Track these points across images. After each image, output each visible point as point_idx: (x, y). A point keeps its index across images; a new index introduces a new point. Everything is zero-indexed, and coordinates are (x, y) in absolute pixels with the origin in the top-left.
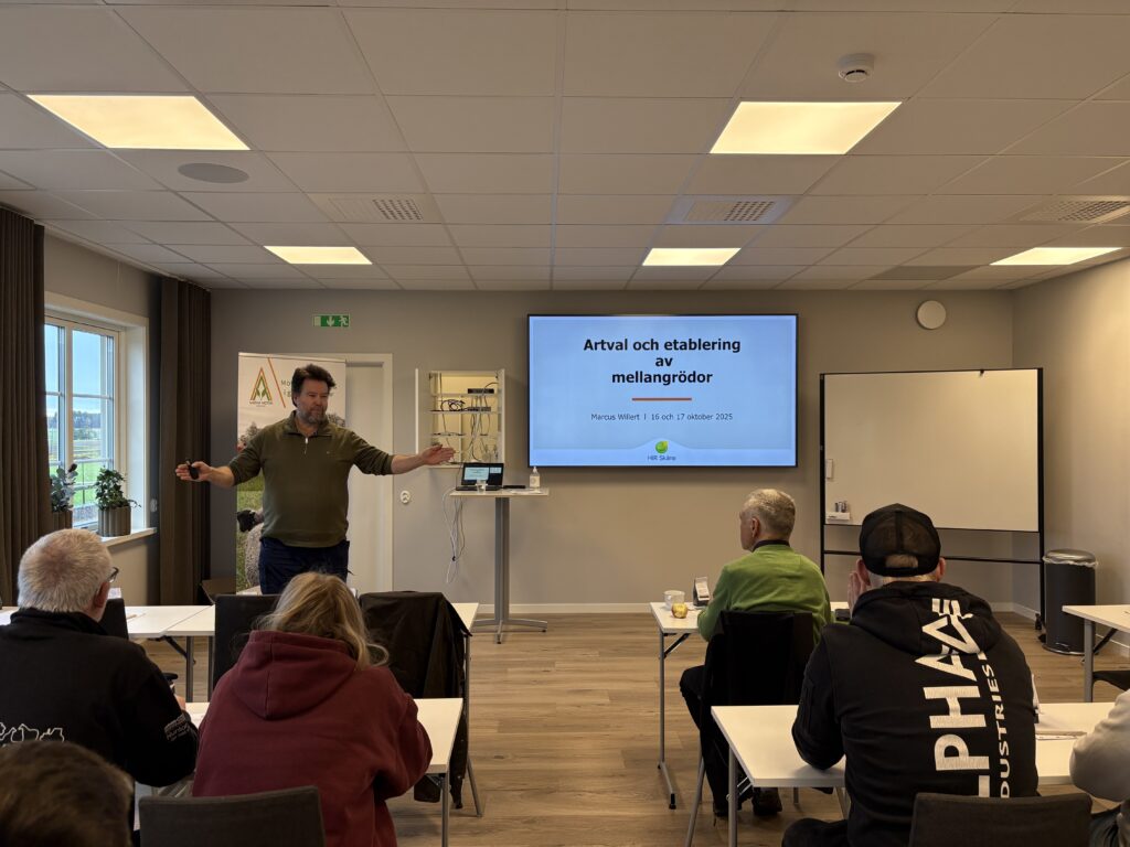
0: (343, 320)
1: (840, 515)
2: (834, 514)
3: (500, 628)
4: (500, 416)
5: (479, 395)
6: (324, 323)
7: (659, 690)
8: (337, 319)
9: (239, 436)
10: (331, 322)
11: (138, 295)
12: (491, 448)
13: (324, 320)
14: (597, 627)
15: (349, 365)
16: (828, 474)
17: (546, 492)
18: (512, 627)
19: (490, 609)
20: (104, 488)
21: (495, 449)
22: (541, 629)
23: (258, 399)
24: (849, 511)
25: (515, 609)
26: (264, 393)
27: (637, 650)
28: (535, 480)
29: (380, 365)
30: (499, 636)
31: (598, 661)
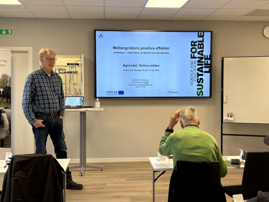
0: (10, 32)
1: (230, 119)
2: (227, 118)
3: (82, 169)
4: (82, 75)
5: (72, 66)
7: (152, 195)
8: (7, 31)
10: (4, 32)
12: (78, 90)
14: (125, 168)
15: (12, 52)
16: (225, 101)
17: (102, 109)
18: (87, 169)
19: (78, 161)
21: (80, 90)
22: (101, 169)
24: (233, 117)
25: (89, 161)
27: (142, 178)
28: (98, 104)
29: (27, 52)
30: (81, 173)
31: (125, 183)
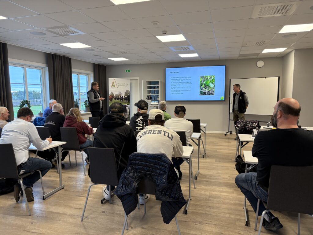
0: (130, 71)
6: (127, 72)
8: (129, 70)
9: (109, 94)
10: (128, 71)
11: (91, 68)
13: (127, 71)
15: (131, 80)
20: (86, 103)
23: (113, 87)
26: (114, 86)
29: (137, 80)
